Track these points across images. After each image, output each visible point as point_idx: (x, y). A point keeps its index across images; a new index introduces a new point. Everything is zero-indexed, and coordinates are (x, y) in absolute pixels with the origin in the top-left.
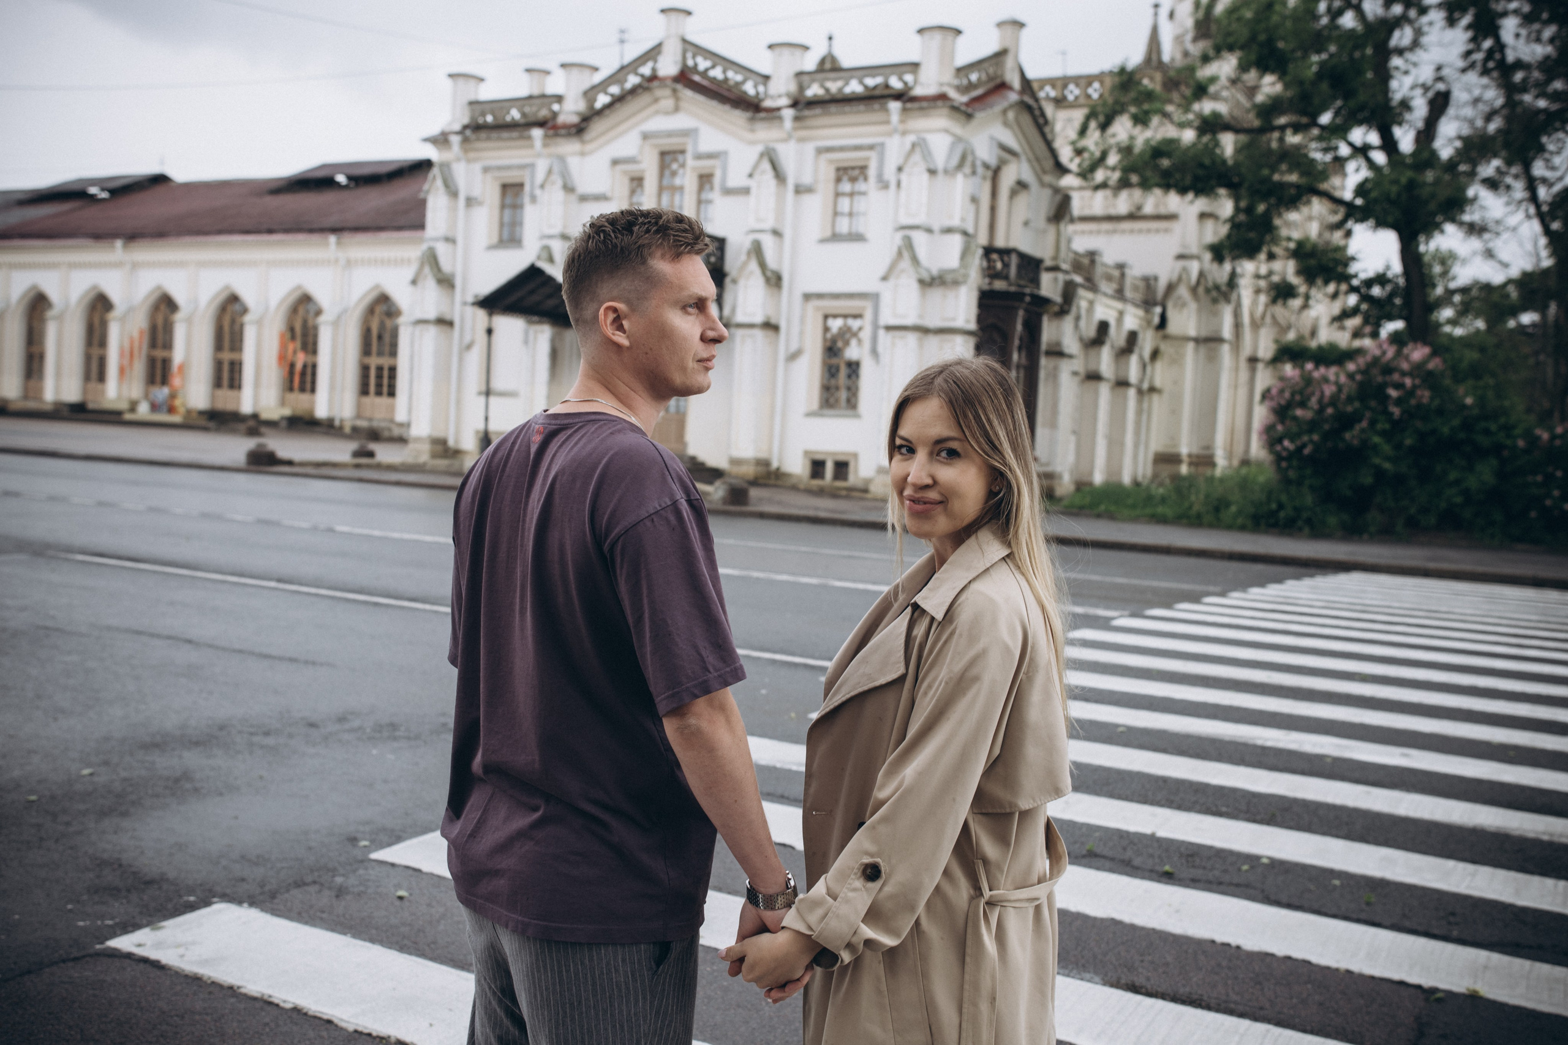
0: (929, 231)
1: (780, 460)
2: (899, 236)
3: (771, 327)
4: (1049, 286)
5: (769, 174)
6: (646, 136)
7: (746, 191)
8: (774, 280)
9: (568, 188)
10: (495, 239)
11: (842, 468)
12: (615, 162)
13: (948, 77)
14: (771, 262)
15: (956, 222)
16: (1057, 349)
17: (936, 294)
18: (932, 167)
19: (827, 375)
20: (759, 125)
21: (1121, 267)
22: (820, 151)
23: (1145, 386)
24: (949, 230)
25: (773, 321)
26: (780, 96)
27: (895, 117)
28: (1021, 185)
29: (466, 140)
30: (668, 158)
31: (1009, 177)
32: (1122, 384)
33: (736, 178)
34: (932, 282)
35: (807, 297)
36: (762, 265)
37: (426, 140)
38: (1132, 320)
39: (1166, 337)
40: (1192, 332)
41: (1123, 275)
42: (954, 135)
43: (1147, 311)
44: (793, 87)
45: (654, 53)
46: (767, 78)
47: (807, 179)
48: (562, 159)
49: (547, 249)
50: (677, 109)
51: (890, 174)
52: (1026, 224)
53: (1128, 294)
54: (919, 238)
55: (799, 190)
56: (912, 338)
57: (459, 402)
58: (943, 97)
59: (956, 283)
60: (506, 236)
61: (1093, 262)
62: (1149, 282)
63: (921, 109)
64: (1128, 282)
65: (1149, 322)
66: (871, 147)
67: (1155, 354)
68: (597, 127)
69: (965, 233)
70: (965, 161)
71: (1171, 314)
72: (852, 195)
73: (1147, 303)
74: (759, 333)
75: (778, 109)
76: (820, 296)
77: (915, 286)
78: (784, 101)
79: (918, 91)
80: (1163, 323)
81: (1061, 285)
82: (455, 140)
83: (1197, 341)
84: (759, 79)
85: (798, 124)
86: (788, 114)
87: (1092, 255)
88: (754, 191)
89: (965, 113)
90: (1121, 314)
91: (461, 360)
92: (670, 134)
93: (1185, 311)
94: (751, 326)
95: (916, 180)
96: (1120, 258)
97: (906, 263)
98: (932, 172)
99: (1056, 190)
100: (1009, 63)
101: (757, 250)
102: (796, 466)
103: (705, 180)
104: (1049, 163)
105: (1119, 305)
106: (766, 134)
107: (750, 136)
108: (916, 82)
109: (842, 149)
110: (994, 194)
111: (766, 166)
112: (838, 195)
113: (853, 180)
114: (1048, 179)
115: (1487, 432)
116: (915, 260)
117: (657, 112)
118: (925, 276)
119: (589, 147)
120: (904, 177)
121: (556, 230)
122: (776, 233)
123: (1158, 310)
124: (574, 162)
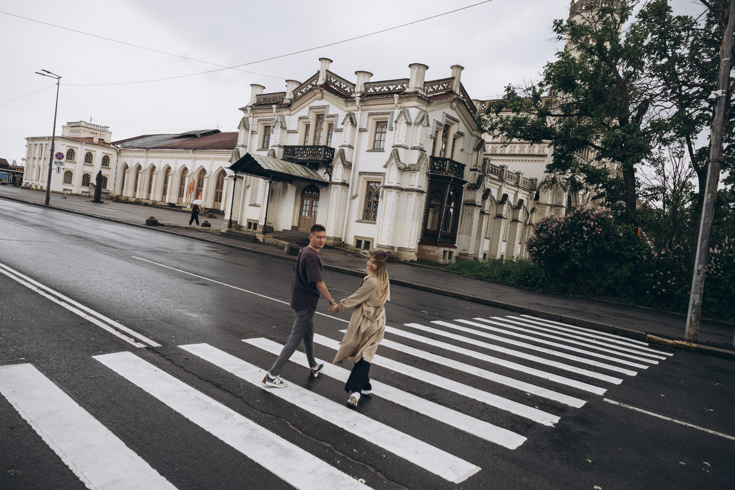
0: (407, 148)
1: (345, 239)
2: (392, 149)
3: (345, 184)
4: (469, 177)
5: (350, 123)
6: (311, 108)
7: (341, 130)
8: (348, 166)
9: (283, 128)
10: (261, 147)
11: (368, 244)
12: (300, 118)
13: (420, 85)
14: (348, 159)
15: (417, 145)
16: (473, 203)
17: (407, 175)
18: (409, 121)
19: (367, 206)
20: (349, 104)
21: (518, 174)
22: (370, 115)
23: (528, 223)
24: (414, 148)
25: (347, 182)
26: (358, 93)
27: (396, 101)
28: (460, 134)
29: (252, 109)
30: (319, 117)
31: (453, 131)
32: (515, 221)
33: (339, 126)
34: (405, 169)
35: (361, 173)
36: (343, 160)
37: (240, 109)
38: (522, 195)
39: (538, 203)
40: (550, 203)
41: (519, 177)
42: (421, 109)
43: (530, 193)
44: (363, 89)
45: (316, 76)
46: (355, 85)
47: (364, 127)
48: (283, 117)
49: (274, 151)
50: (322, 98)
51: (394, 125)
52: (462, 150)
53: (521, 185)
54: (401, 150)
55: (361, 130)
56: (394, 192)
57: (242, 207)
58: (416, 92)
59: (415, 170)
60: (265, 146)
61: (503, 170)
62: (533, 181)
63: (407, 97)
64: (521, 180)
65: (531, 197)
66: (388, 113)
67: (533, 210)
68: (295, 105)
69: (422, 150)
70: (423, 120)
71: (540, 194)
72: (382, 133)
73: (531, 190)
74: (340, 187)
75: (355, 97)
76: (365, 173)
77: (397, 170)
78: (359, 95)
79: (407, 90)
80: (537, 197)
81: (477, 176)
82: (249, 109)
83: (551, 206)
84: (351, 86)
85: (362, 104)
86: (358, 99)
87: (502, 167)
88: (344, 130)
89: (428, 101)
90: (517, 192)
91: (244, 192)
92: (319, 107)
93: (547, 193)
94: (336, 183)
95: (402, 126)
96: (518, 170)
97: (393, 161)
98: (409, 124)
99: (480, 138)
100: (455, 83)
101: (342, 154)
102: (351, 242)
103: (330, 125)
104: (475, 126)
105: (516, 189)
106: (351, 108)
107: (346, 108)
108: (408, 87)
109: (378, 114)
110: (445, 136)
111: (348, 120)
112: (376, 133)
113: (383, 127)
114: (474, 133)
115: (630, 251)
116: (398, 159)
117: (316, 99)
118: (402, 166)
119: (292, 112)
120: (398, 125)
121: (277, 144)
122: (350, 147)
123: (535, 192)
124: (287, 118)
